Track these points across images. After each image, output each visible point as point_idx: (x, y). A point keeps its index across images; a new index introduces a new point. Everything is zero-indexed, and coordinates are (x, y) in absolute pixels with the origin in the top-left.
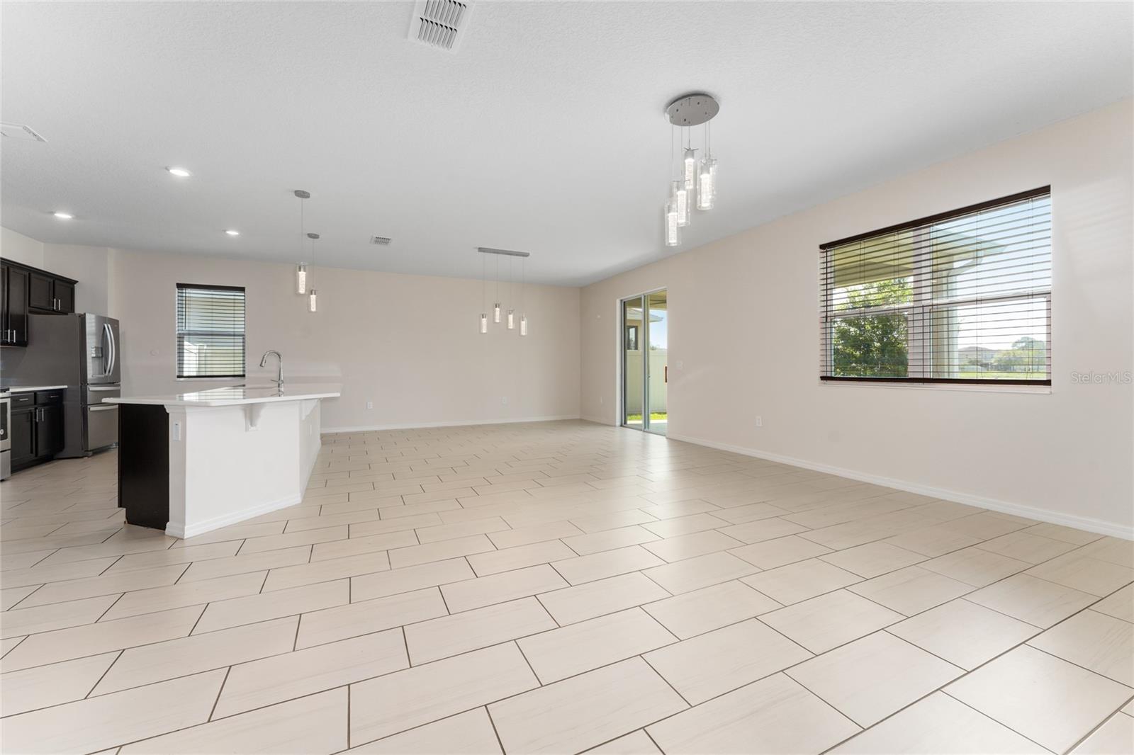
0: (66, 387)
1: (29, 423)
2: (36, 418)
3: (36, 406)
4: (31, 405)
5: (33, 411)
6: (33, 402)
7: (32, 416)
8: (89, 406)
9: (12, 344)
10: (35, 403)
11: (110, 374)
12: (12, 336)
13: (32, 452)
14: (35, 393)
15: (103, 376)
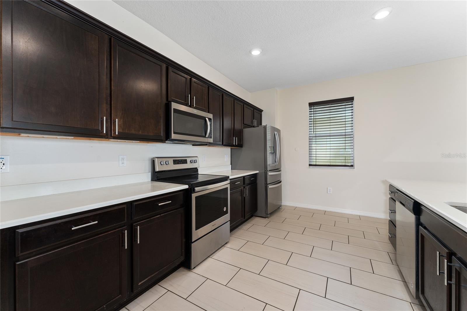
0: (258, 172)
1: (241, 197)
2: (244, 195)
3: (244, 186)
4: (242, 185)
5: (243, 189)
6: (243, 184)
7: (242, 192)
8: (268, 185)
9: (236, 146)
10: (244, 184)
11: (277, 164)
12: (235, 141)
13: (242, 217)
14: (244, 177)
15: (274, 165)
